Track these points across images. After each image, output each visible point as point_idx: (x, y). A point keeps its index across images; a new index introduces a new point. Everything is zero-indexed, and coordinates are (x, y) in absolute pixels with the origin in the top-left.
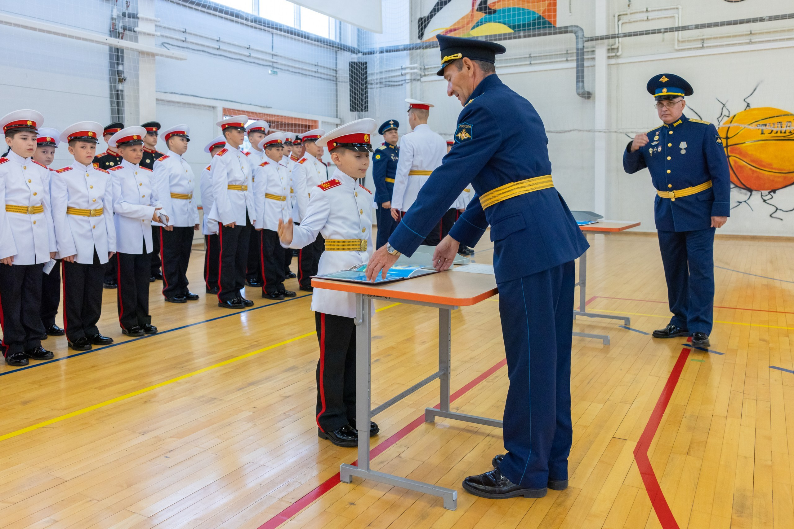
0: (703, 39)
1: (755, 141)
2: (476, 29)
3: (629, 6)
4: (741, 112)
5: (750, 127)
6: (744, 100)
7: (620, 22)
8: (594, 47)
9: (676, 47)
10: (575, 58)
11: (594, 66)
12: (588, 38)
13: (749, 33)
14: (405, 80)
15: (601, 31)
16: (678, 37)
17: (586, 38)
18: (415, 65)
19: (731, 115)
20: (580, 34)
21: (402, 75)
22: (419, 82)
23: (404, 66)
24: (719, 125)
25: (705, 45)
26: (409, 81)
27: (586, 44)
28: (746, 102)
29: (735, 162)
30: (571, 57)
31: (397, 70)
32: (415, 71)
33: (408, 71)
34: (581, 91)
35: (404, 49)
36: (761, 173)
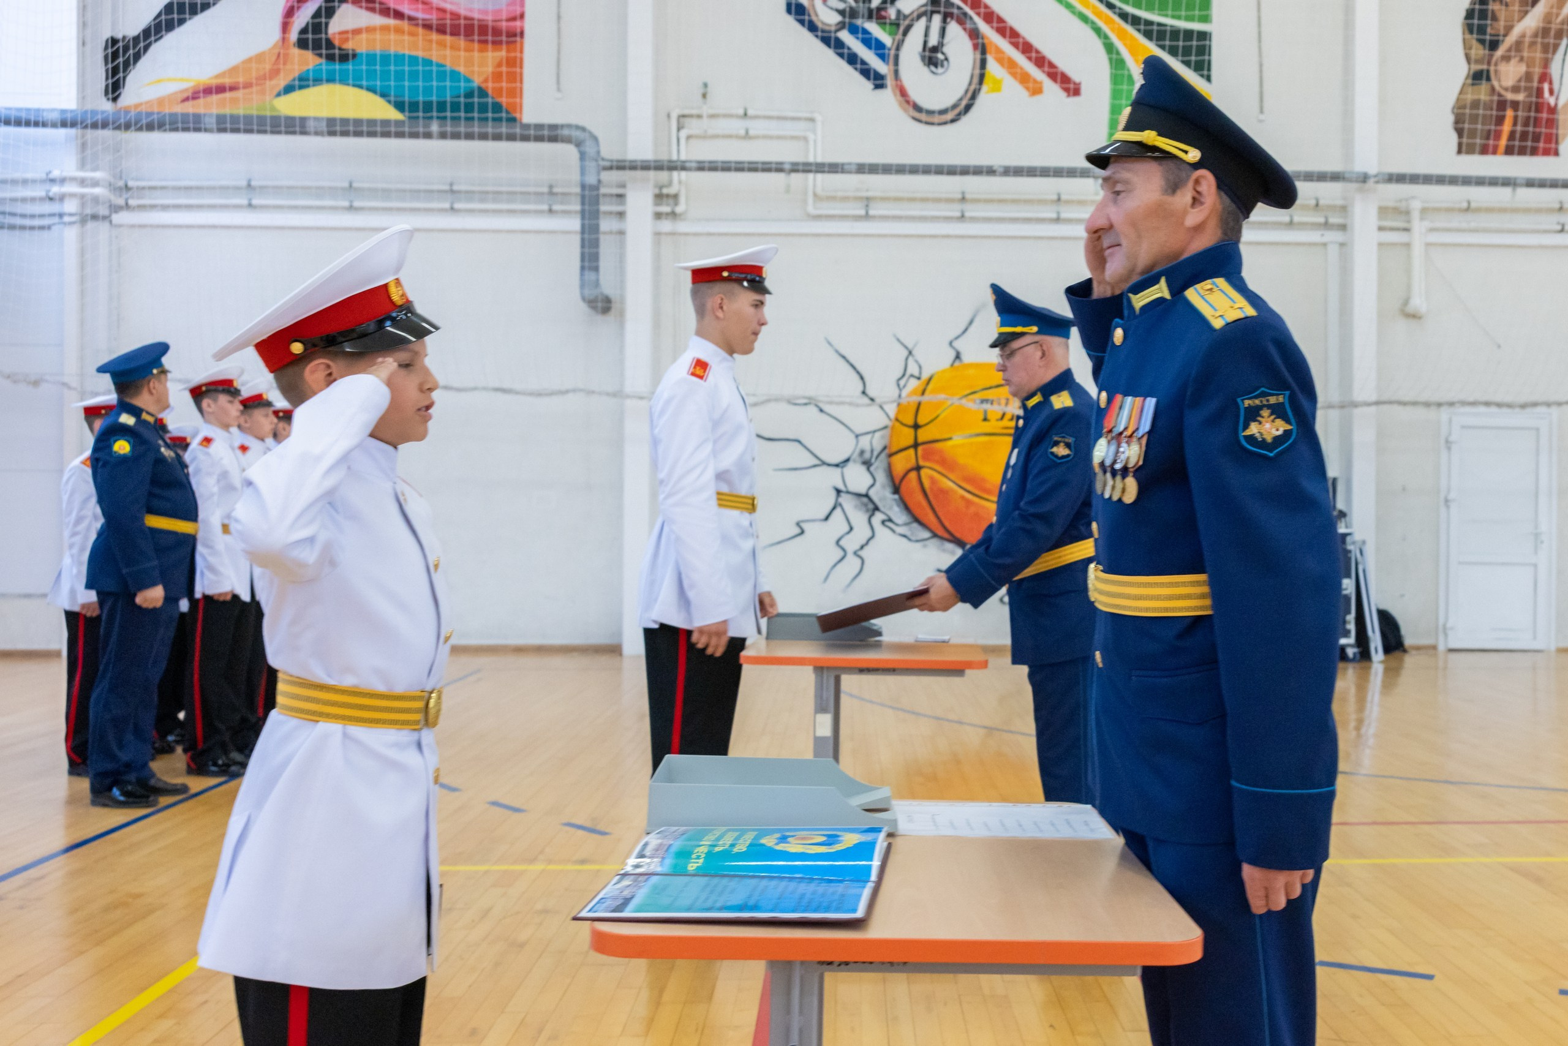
0: (868, 199)
1: (971, 436)
2: (296, 95)
3: (704, 96)
4: (944, 371)
5: (964, 401)
6: (951, 343)
7: (683, 134)
8: (623, 186)
9: (811, 209)
10: (578, 208)
11: (622, 233)
12: (612, 161)
13: (960, 196)
14: (61, 215)
15: (641, 149)
16: (815, 186)
17: (603, 159)
18: (98, 175)
19: (925, 376)
20: (589, 148)
21: (51, 199)
22: (106, 224)
23: (56, 174)
24: (900, 396)
25: (871, 212)
26: (73, 219)
27: (606, 176)
28: (954, 348)
29: (933, 481)
30: (562, 203)
31: (34, 181)
32: (97, 191)
33: (70, 188)
34: (589, 293)
35: (64, 124)
36: (983, 507)
